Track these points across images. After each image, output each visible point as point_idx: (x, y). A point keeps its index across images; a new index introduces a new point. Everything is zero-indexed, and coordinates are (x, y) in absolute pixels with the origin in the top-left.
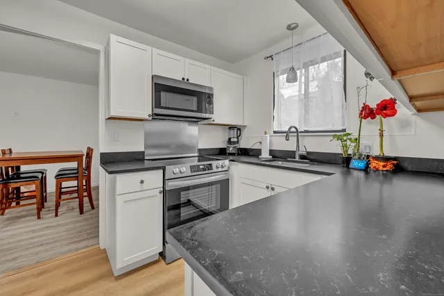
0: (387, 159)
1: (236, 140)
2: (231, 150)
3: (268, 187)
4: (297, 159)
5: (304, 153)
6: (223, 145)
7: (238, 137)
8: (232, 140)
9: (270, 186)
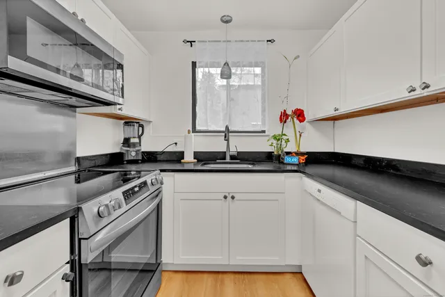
0: (303, 154)
1: (136, 140)
2: (132, 154)
3: (225, 197)
4: (228, 159)
5: (235, 154)
6: (116, 149)
7: (139, 137)
8: (132, 140)
9: (227, 195)
